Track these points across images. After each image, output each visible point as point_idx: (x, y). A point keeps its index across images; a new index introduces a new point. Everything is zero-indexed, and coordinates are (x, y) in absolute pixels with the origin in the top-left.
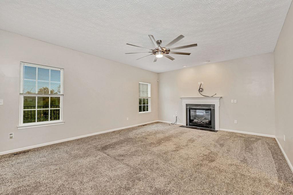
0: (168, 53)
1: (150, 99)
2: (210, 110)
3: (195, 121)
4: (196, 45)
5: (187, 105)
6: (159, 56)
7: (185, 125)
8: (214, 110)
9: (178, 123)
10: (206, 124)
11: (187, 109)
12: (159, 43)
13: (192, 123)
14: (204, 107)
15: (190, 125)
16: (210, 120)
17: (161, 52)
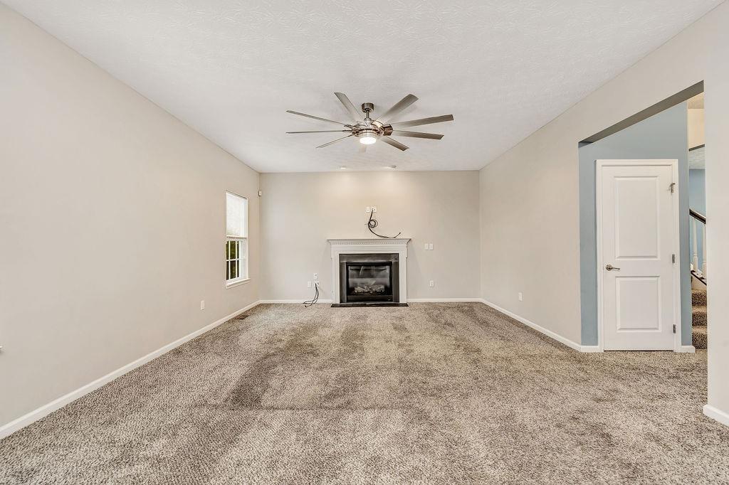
0: (390, 134)
1: (247, 242)
2: (390, 264)
3: (358, 289)
4: (450, 118)
5: (342, 256)
6: (368, 140)
7: (338, 302)
8: (397, 264)
9: (319, 301)
10: (381, 293)
11: (341, 265)
12: (368, 108)
13: (351, 297)
14: (378, 259)
15: (348, 301)
16: (388, 284)
17: (372, 131)
